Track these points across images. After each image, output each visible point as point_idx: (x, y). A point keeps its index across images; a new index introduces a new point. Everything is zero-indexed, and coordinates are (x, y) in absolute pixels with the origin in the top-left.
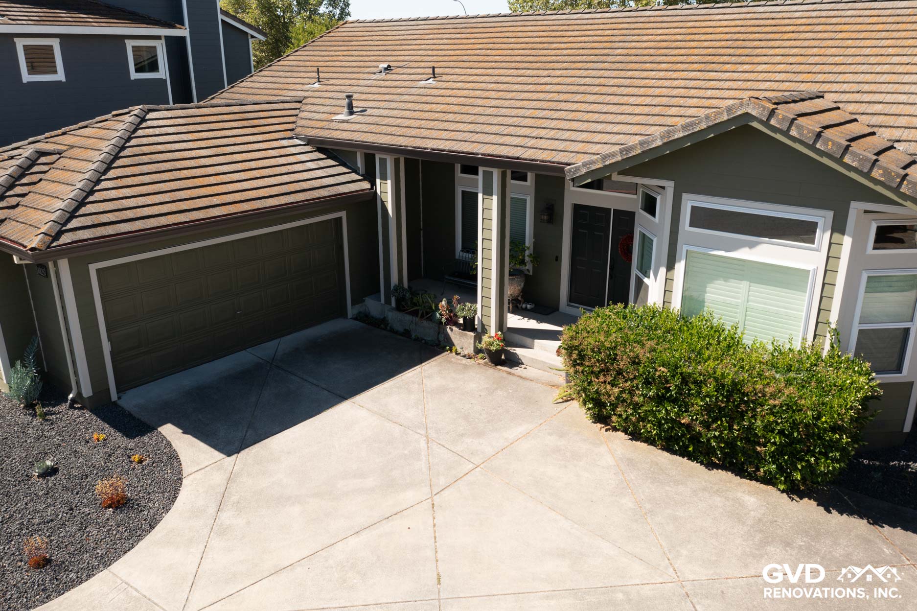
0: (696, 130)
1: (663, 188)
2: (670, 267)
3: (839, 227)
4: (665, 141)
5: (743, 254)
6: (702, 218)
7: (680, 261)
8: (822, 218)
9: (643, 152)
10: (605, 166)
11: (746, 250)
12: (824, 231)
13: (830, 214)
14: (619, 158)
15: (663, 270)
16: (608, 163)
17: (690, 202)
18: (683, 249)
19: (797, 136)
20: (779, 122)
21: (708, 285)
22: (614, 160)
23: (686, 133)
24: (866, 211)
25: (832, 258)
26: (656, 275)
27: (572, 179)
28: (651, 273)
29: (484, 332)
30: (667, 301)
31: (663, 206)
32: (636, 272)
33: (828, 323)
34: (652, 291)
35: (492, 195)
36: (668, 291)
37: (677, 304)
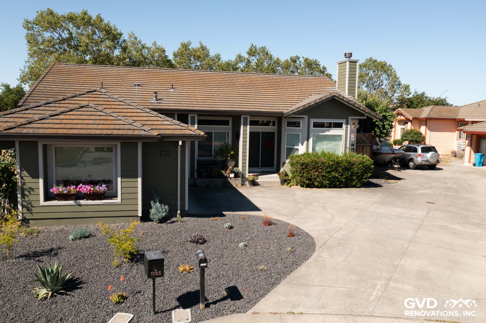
0: (323, 100)
1: (304, 118)
2: (308, 140)
3: (347, 124)
4: (315, 103)
5: (327, 133)
6: (316, 125)
7: (311, 138)
8: (343, 121)
9: (309, 106)
12: (344, 125)
13: (345, 120)
15: (306, 142)
16: (299, 110)
17: (312, 121)
18: (311, 134)
20: (341, 97)
21: (316, 145)
22: (300, 109)
23: (320, 101)
24: (352, 119)
25: (347, 131)
26: (302, 144)
27: (287, 116)
28: (300, 144)
29: (243, 177)
30: (307, 151)
31: (303, 123)
32: (286, 147)
33: (347, 147)
34: (301, 149)
35: (247, 126)
36: (307, 147)
37: (310, 151)
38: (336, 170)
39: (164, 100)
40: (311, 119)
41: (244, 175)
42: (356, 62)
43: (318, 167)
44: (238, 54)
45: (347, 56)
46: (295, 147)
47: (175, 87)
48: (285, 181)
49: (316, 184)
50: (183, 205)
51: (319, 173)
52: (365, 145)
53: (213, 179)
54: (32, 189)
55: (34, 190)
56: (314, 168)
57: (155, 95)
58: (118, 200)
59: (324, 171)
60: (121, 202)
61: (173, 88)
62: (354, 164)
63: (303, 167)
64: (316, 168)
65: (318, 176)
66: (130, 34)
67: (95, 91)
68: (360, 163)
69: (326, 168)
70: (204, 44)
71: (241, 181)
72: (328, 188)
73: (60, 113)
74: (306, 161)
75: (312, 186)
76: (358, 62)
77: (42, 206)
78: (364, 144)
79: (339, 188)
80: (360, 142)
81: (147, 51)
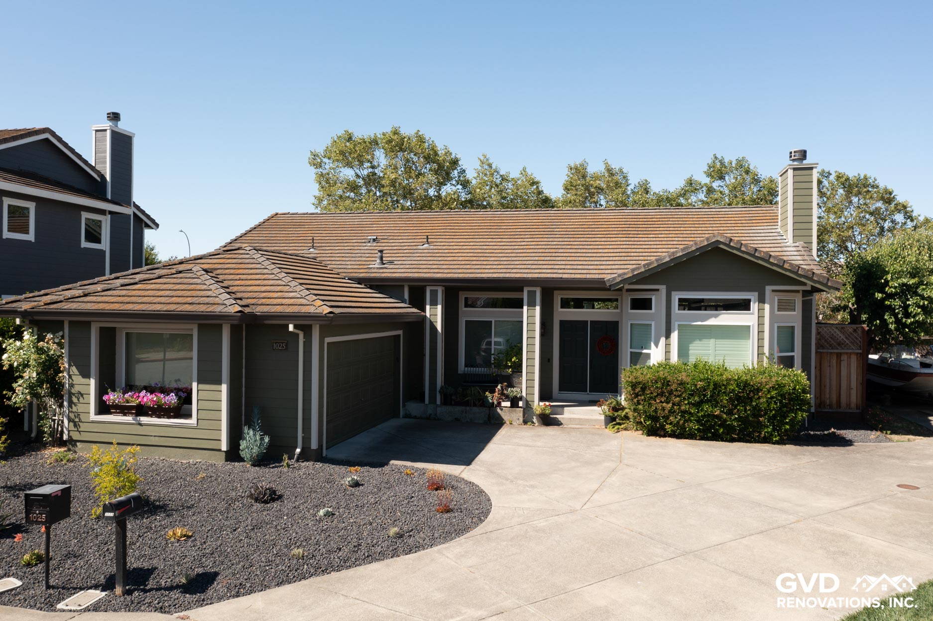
0: (689, 251)
1: (658, 290)
2: (668, 336)
3: (762, 300)
4: (672, 257)
5: (712, 322)
6: (686, 304)
7: (674, 331)
8: (753, 296)
9: (658, 265)
10: (634, 275)
11: (713, 319)
12: (755, 302)
13: (756, 294)
14: (643, 270)
15: (663, 340)
16: (635, 273)
17: (676, 296)
18: (675, 324)
19: (745, 250)
20: (735, 244)
21: (690, 345)
22: (640, 271)
23: (684, 253)
24: (773, 291)
25: (761, 317)
26: (657, 345)
27: (610, 286)
28: (652, 345)
29: (528, 407)
30: (667, 358)
31: (658, 301)
32: (630, 350)
33: (764, 354)
34: (656, 355)
35: (535, 306)
36: (667, 352)
37: (674, 359)
38: (714, 401)
39: (395, 262)
40: (673, 293)
41: (530, 403)
42: (811, 168)
43: (671, 393)
44: (688, 177)
45: (793, 158)
46: (645, 351)
47: (433, 240)
48: (614, 420)
49: (668, 427)
50: (307, 439)
51: (674, 404)
52: (843, 351)
53: (468, 408)
54: (82, 395)
55: (84, 396)
56: (662, 394)
57: (379, 254)
58: (193, 421)
59: (686, 402)
60: (197, 424)
61: (428, 243)
62: (759, 390)
63: (637, 390)
64: (667, 394)
65: (672, 412)
66: (482, 158)
67: (238, 249)
69: (690, 394)
71: (521, 414)
72: (699, 440)
74: (640, 379)
75: (662, 433)
76: (816, 167)
77: (93, 422)
78: (843, 349)
79: (726, 441)
80: (831, 345)
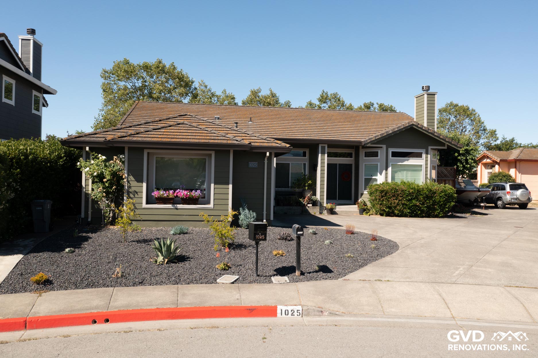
0: (401, 128)
1: (382, 147)
2: (386, 170)
3: (427, 153)
4: (393, 131)
5: (406, 163)
6: (394, 154)
7: (389, 167)
8: (423, 151)
9: (387, 135)
10: (376, 139)
11: (406, 161)
12: (424, 154)
13: (425, 150)
14: (380, 137)
15: (384, 171)
16: (377, 138)
17: (391, 150)
18: (390, 164)
19: (424, 129)
20: (420, 126)
21: (395, 174)
22: (378, 137)
23: (398, 129)
24: (432, 149)
25: (427, 161)
26: (381, 174)
27: (364, 144)
28: (378, 174)
29: (321, 206)
30: (386, 180)
31: (382, 153)
32: (364, 177)
33: (427, 178)
34: (380, 179)
35: (325, 154)
36: (386, 177)
37: (390, 180)
38: (417, 198)
40: (389, 149)
41: (322, 203)
42: (434, 95)
43: (398, 195)
44: (309, 101)
45: (424, 89)
46: (374, 177)
47: (253, 120)
48: (364, 210)
49: (396, 212)
50: (268, 215)
51: (399, 201)
52: (447, 179)
53: (291, 207)
54: (137, 193)
55: (138, 193)
56: (394, 196)
57: (235, 125)
58: (211, 205)
59: (405, 199)
60: (214, 207)
61: (251, 121)
62: (435, 193)
63: (383, 194)
64: (396, 196)
65: (398, 204)
66: (201, 82)
67: (186, 115)
68: (442, 192)
69: (407, 196)
70: (274, 91)
71: (319, 209)
72: (409, 217)
73: (162, 128)
74: (385, 189)
75: (392, 215)
76: (436, 94)
77: (144, 209)
78: (446, 178)
79: (420, 217)
80: (441, 176)
81: (216, 99)
